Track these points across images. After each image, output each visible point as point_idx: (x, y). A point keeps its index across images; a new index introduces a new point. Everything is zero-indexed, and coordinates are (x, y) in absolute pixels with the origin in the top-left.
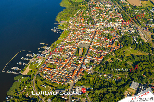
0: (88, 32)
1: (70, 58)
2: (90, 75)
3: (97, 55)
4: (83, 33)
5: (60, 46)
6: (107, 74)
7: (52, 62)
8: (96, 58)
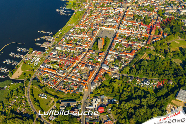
0: (113, 13)
1: (84, 53)
2: (114, 79)
3: (127, 49)
4: (105, 15)
5: (70, 35)
6: (142, 79)
7: (56, 61)
8: (124, 54)
